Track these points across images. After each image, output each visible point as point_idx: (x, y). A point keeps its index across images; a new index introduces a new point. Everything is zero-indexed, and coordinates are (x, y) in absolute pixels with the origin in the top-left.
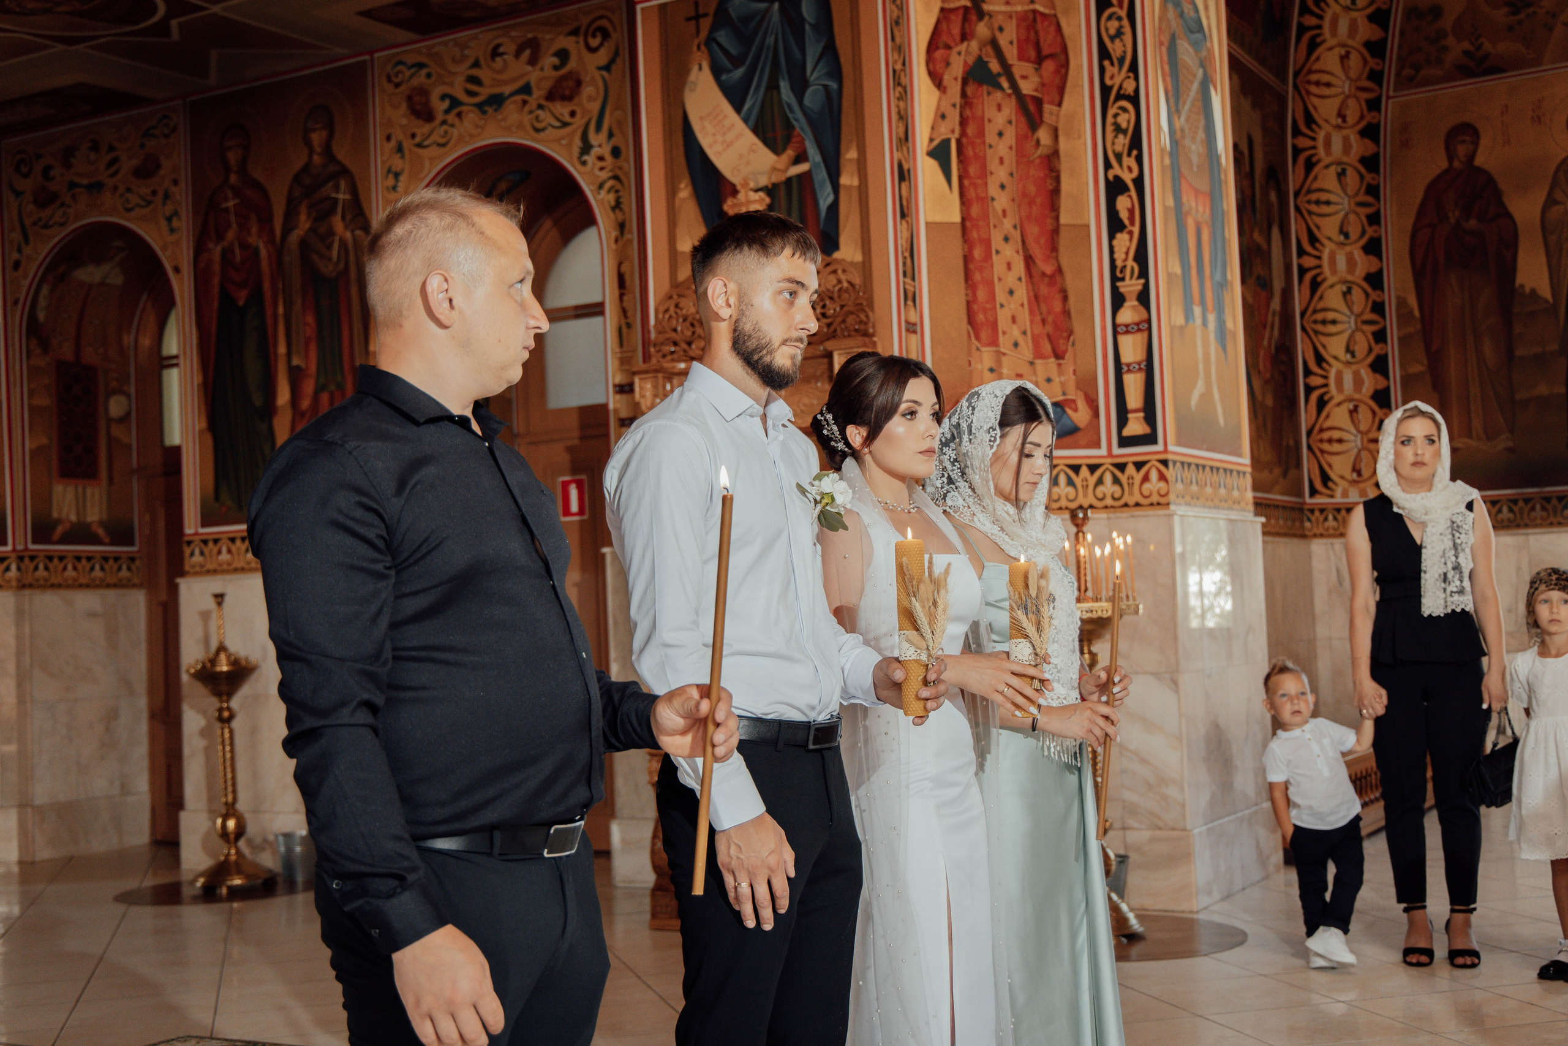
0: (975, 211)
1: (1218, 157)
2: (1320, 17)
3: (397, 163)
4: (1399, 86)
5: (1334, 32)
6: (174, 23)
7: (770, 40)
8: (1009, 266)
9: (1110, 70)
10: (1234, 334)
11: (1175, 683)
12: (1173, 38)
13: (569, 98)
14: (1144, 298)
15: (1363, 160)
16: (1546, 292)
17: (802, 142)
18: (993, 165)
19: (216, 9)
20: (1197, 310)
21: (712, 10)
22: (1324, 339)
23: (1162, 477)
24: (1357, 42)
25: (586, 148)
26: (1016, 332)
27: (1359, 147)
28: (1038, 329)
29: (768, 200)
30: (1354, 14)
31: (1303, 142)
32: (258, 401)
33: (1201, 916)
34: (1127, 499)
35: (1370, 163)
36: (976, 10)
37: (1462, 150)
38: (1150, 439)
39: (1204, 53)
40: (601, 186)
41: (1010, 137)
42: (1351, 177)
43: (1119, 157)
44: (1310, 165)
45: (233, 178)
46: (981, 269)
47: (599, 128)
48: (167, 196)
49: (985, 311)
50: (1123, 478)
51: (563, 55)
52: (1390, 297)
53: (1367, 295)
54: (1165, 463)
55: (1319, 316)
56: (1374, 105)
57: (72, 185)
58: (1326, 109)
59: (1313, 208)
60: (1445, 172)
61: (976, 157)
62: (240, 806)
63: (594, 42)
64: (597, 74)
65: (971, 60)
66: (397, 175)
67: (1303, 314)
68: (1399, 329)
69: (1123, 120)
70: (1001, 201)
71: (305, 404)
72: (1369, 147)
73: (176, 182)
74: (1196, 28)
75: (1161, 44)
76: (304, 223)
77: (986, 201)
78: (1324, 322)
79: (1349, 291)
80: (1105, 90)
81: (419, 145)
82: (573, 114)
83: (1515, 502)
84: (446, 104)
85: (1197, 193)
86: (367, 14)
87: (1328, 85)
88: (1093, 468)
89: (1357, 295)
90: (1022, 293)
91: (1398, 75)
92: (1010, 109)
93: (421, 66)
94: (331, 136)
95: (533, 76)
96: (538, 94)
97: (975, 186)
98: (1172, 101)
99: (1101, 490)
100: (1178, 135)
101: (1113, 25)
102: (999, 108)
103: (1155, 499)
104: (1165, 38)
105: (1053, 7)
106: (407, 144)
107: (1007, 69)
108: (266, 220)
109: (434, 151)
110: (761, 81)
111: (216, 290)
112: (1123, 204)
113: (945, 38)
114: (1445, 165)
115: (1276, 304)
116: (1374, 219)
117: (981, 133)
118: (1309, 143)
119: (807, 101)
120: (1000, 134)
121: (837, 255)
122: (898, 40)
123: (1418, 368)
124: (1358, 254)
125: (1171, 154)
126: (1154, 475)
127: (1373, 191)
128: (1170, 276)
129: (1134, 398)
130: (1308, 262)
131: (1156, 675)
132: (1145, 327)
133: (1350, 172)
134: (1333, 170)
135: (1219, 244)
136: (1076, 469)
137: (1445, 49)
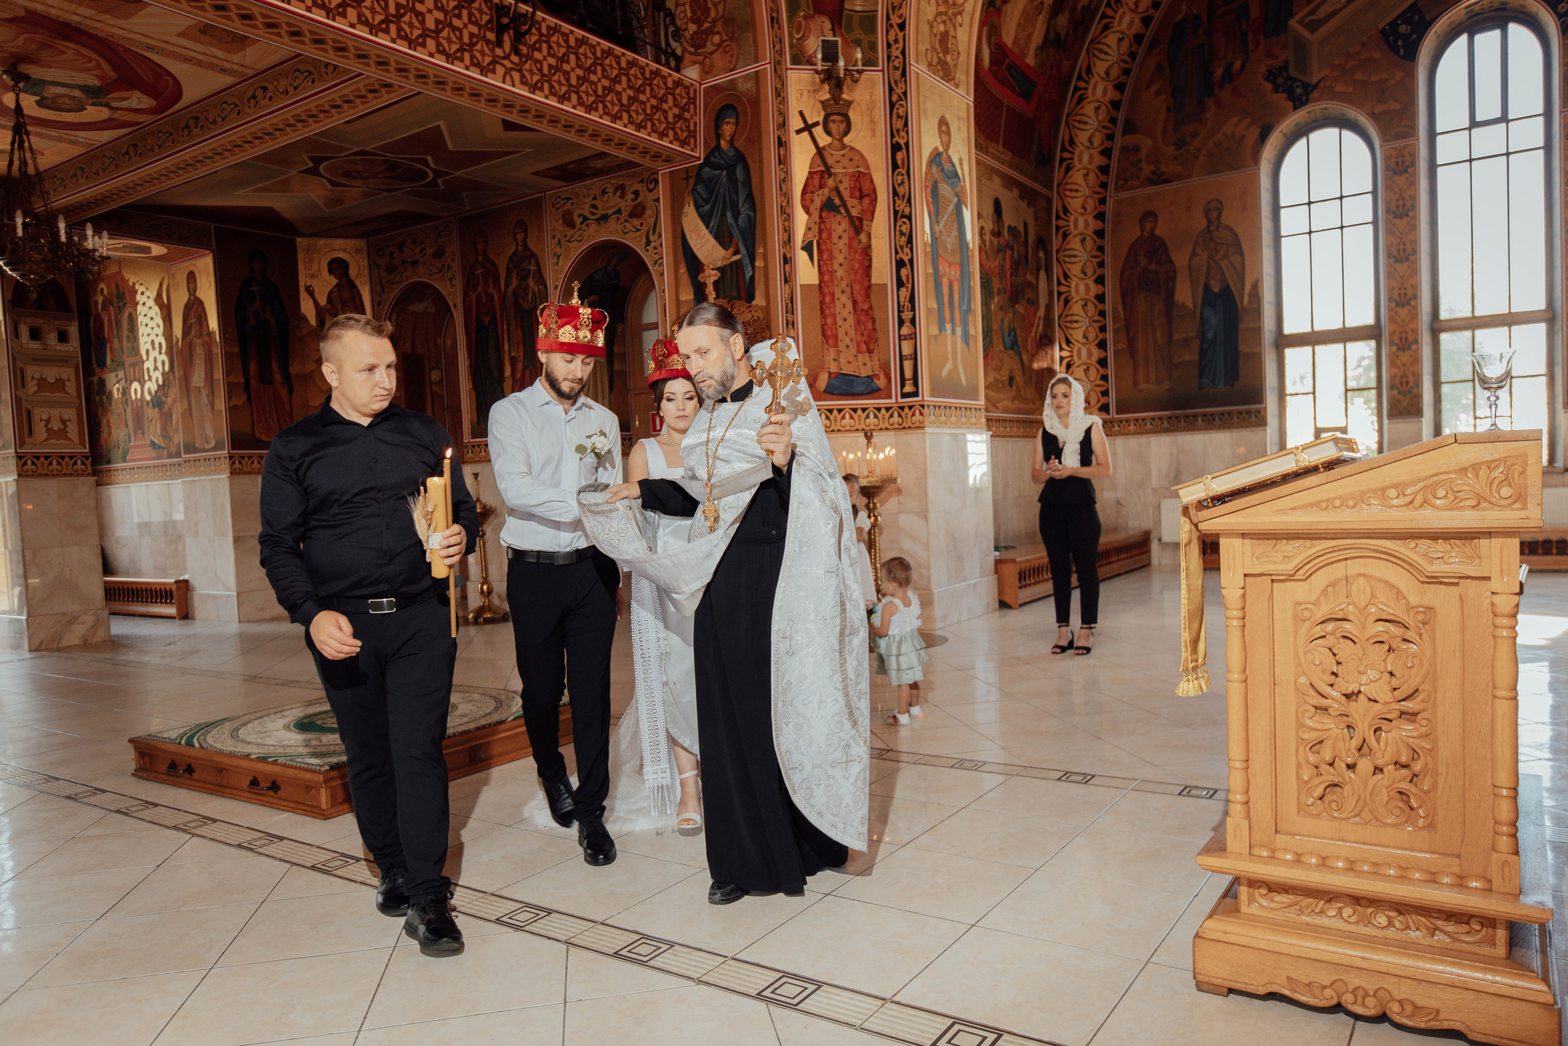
0: (826, 278)
1: (967, 244)
2: (1072, 153)
3: (558, 251)
4: (1117, 190)
5: (1080, 161)
6: (439, 181)
7: (722, 190)
8: (844, 306)
9: (898, 202)
10: (975, 338)
11: (926, 518)
12: (936, 182)
13: (640, 217)
14: (913, 321)
15: (1096, 232)
16: (1190, 304)
17: (737, 244)
18: (836, 254)
19: (458, 173)
20: (948, 326)
21: (694, 174)
22: (1071, 331)
23: (921, 414)
24: (1093, 167)
25: (648, 243)
26: (847, 340)
27: (1094, 225)
28: (859, 338)
29: (719, 275)
30: (1091, 151)
31: (1061, 223)
32: (496, 375)
33: (938, 633)
34: (905, 425)
35: (1100, 234)
36: (827, 172)
37: (1148, 226)
38: (915, 394)
39: (959, 189)
40: (655, 263)
41: (845, 239)
42: (1089, 242)
43: (902, 248)
44: (1065, 236)
45: (480, 258)
46: (829, 308)
47: (654, 232)
48: (449, 268)
49: (831, 330)
50: (903, 414)
51: (636, 193)
52: (1108, 307)
53: (1096, 306)
54: (923, 406)
55: (1069, 319)
56: (1102, 201)
57: (404, 262)
58: (1075, 204)
59: (1067, 259)
60: (1139, 238)
61: (827, 249)
62: (490, 579)
63: (651, 187)
64: (653, 203)
65: (824, 199)
66: (558, 257)
67: (1059, 318)
68: (1114, 323)
69: (905, 228)
70: (840, 272)
71: (518, 376)
72: (1099, 225)
73: (453, 260)
74: (953, 176)
75: (926, 187)
76: (515, 283)
77: (832, 273)
78: (1071, 322)
79: (1086, 304)
80: (896, 212)
81: (568, 241)
82: (642, 225)
83: (1170, 418)
84: (581, 219)
85: (950, 264)
86: (536, 173)
87: (1077, 191)
88: (888, 409)
89: (1090, 306)
90: (851, 320)
91: (1116, 184)
92: (845, 224)
93: (569, 199)
94: (526, 236)
95: (623, 205)
96: (625, 214)
97: (826, 264)
98: (933, 217)
99: (892, 420)
100: (938, 234)
101: (900, 178)
102: (840, 224)
103: (918, 424)
104: (930, 184)
105: (868, 168)
106: (563, 241)
107: (844, 203)
108: (497, 280)
109: (575, 244)
110: (718, 212)
111: (474, 317)
112: (904, 272)
113: (810, 188)
114: (1139, 234)
115: (1041, 312)
116: (1101, 264)
117: (830, 237)
118: (1065, 223)
119: (740, 223)
120: (840, 237)
121: (754, 303)
122: (784, 190)
123: (1122, 346)
124: (1092, 284)
125: (932, 245)
126: (917, 412)
127: (1101, 249)
128: (929, 310)
129: (908, 374)
130: (1063, 289)
131: (917, 513)
132: (913, 337)
133: (1088, 239)
134: (1078, 239)
135: (966, 291)
136: (879, 409)
137: (1141, 169)
